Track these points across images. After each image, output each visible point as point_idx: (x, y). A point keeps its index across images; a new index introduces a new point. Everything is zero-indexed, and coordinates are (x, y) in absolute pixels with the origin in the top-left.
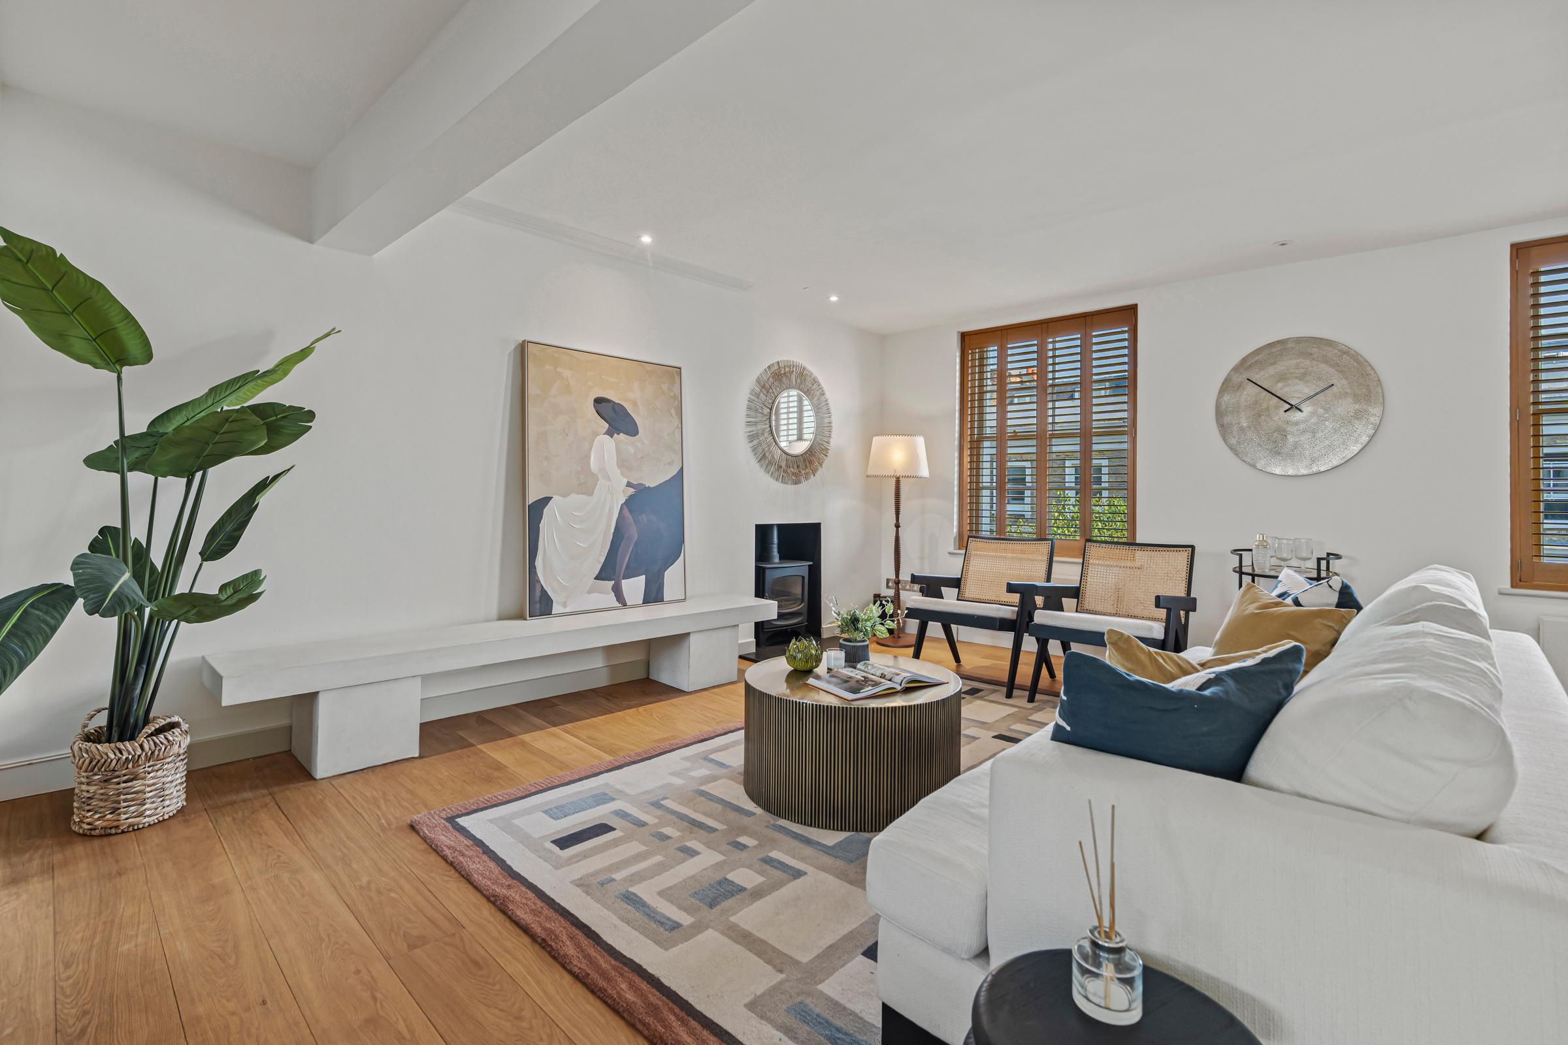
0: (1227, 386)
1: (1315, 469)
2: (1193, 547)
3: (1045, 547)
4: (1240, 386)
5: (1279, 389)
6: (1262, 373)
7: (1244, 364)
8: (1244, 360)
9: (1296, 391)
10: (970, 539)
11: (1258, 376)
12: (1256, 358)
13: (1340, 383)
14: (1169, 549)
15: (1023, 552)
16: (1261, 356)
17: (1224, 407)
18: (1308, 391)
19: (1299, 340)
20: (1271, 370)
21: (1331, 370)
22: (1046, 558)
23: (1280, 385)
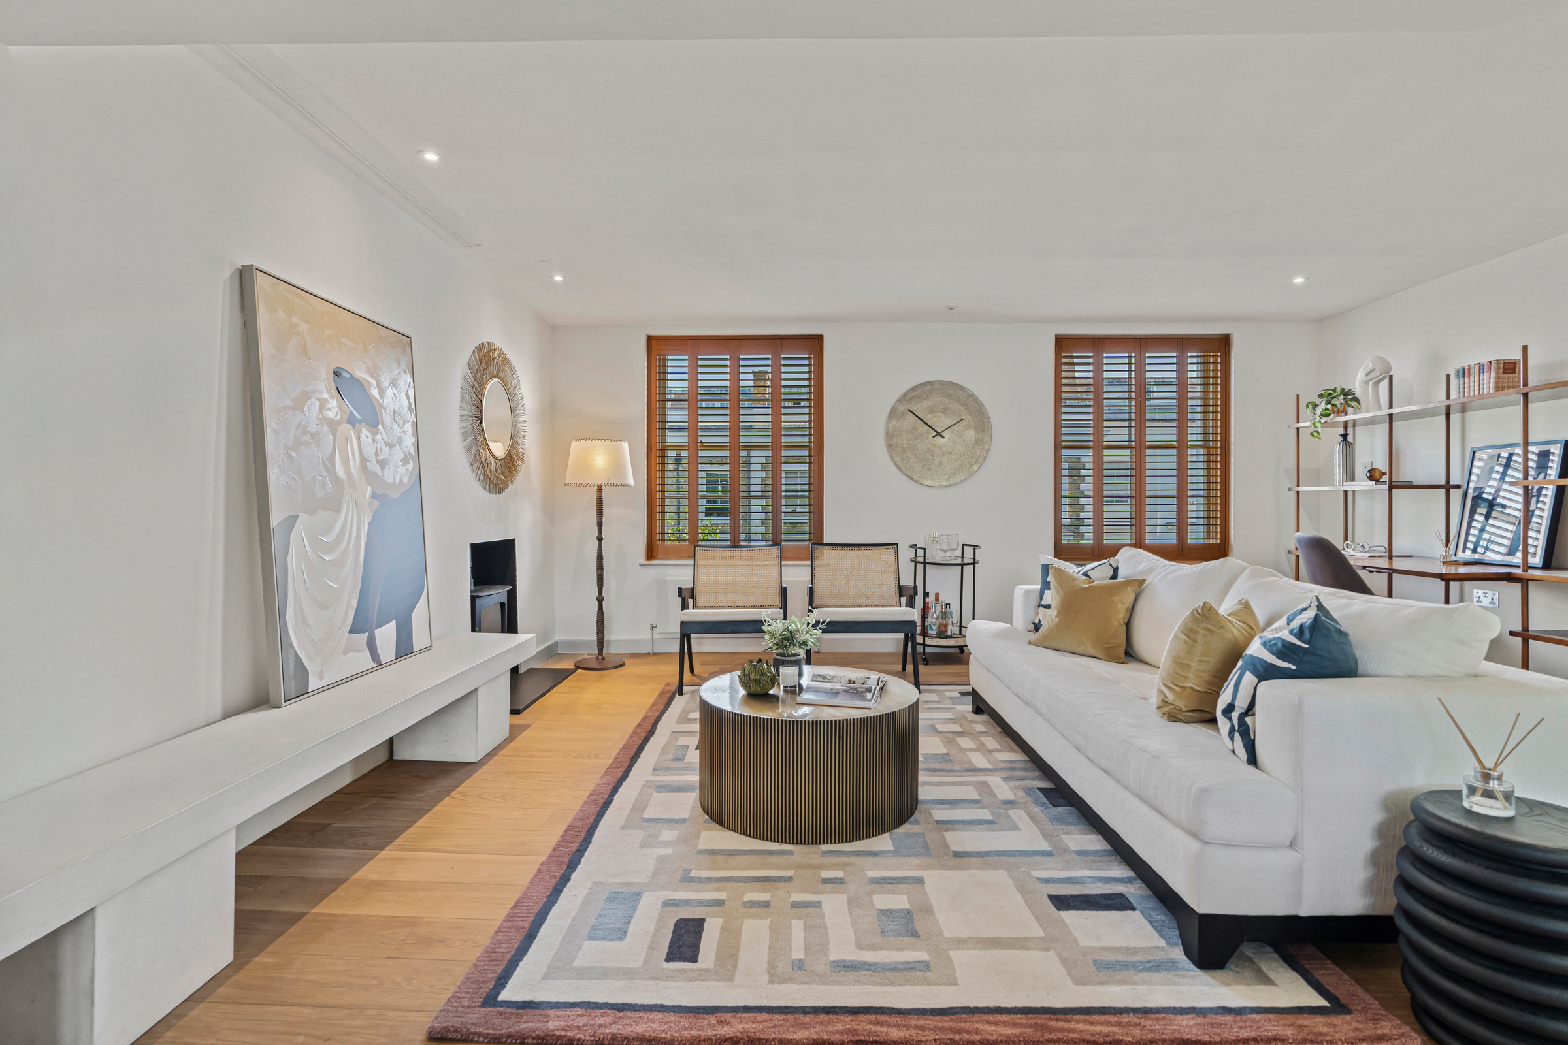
0: (893, 414)
1: (952, 482)
2: (897, 544)
3: (775, 552)
4: (903, 415)
5: (929, 419)
6: (918, 406)
7: (906, 397)
8: (906, 394)
9: (941, 422)
10: (697, 548)
11: (915, 408)
12: (914, 394)
13: (967, 418)
14: (879, 547)
15: (752, 559)
16: (917, 392)
17: (891, 431)
18: (949, 422)
19: (942, 383)
20: (925, 404)
21: (962, 408)
22: (777, 562)
23: (930, 416)
